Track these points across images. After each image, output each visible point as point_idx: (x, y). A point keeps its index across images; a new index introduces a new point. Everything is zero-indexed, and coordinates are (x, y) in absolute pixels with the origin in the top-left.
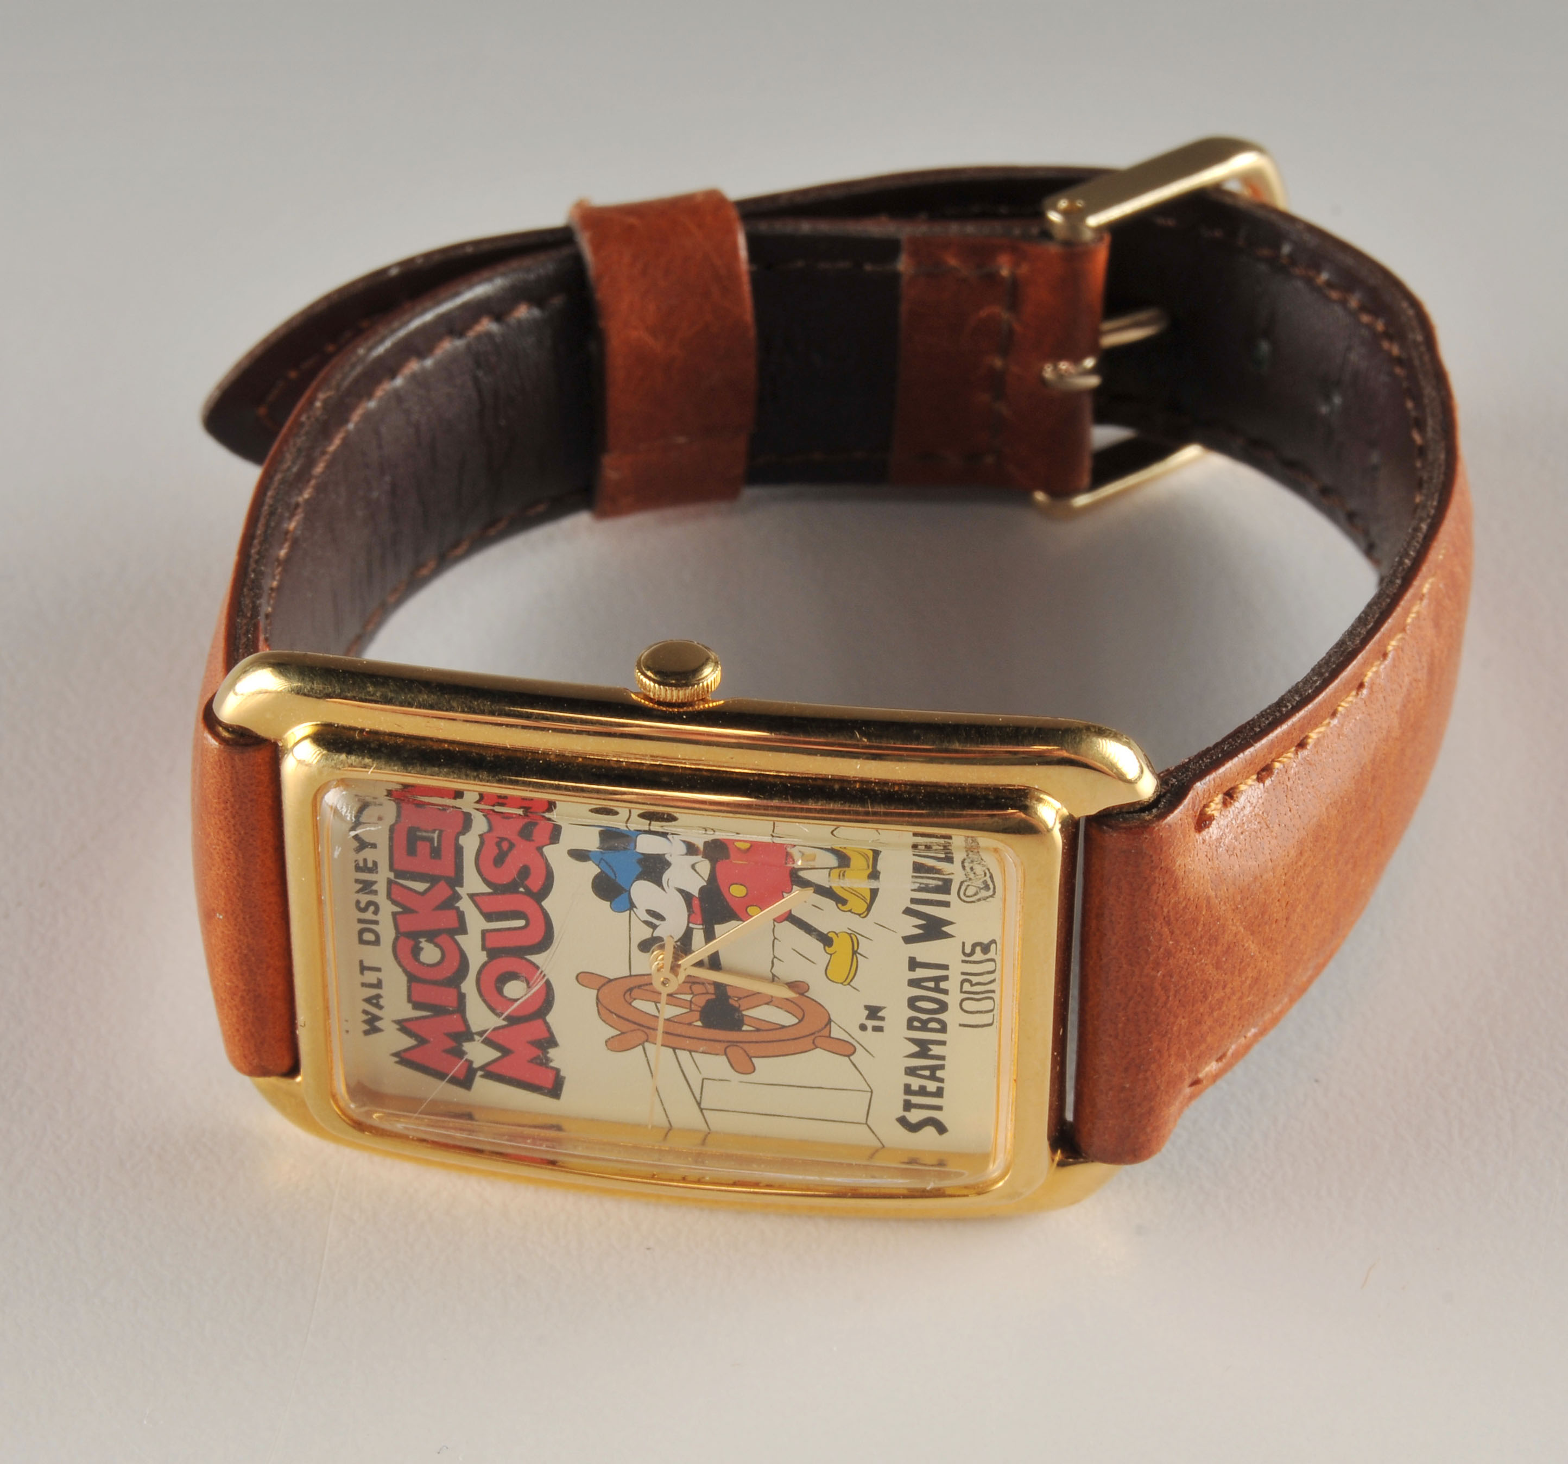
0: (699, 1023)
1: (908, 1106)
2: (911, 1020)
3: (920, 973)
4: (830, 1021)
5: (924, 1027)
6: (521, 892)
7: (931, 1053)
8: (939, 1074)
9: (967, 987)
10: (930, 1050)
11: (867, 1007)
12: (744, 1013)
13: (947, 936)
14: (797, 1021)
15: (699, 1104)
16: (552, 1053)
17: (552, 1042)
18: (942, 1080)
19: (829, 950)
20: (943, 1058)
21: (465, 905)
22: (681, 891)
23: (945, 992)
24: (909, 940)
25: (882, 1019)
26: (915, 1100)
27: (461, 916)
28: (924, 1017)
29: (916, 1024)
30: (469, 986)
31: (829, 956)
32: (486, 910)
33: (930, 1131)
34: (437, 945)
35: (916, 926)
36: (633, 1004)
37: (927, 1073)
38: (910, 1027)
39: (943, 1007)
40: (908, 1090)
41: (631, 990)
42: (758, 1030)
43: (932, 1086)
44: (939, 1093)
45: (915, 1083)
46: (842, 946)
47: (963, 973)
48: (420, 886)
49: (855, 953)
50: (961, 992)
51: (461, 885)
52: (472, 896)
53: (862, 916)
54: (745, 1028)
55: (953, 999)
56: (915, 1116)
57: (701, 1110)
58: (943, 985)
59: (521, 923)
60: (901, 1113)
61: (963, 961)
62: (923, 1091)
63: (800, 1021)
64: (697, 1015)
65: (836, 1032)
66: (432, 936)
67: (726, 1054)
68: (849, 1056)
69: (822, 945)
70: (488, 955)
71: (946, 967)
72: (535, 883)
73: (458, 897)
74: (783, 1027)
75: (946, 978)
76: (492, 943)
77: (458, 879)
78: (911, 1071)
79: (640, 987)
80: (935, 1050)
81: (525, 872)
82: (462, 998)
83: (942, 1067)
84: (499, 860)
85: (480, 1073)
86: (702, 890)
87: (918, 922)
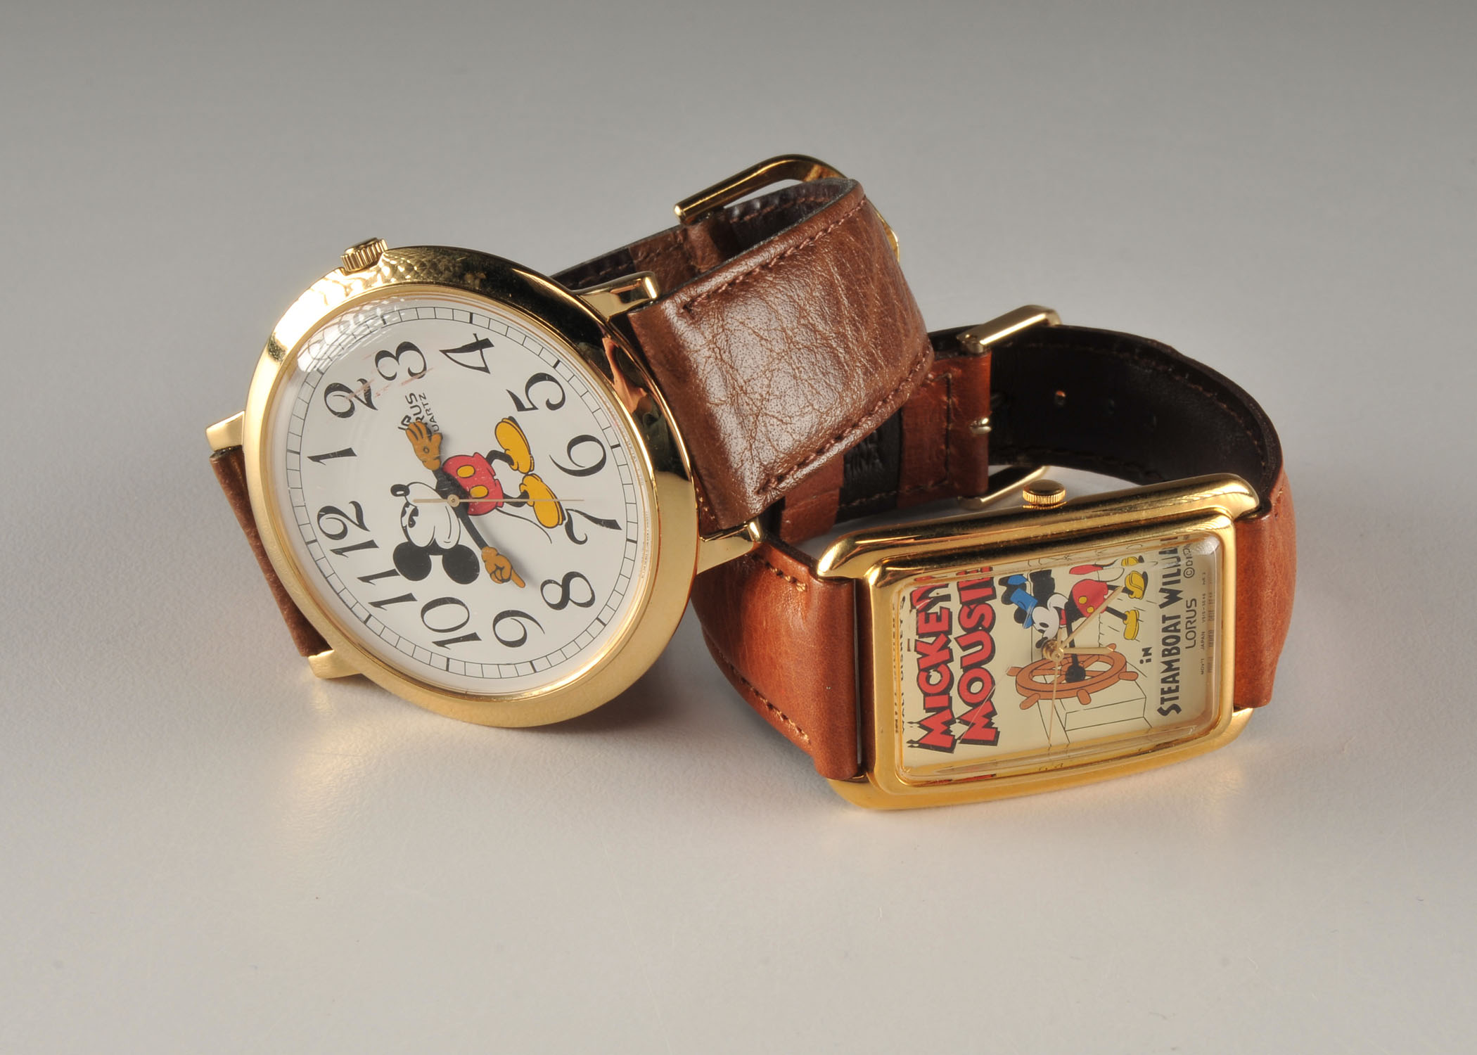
0: (1065, 682)
1: (1163, 701)
2: (1164, 651)
3: (1168, 623)
4: (1126, 662)
5: (1170, 654)
6: (980, 629)
7: (1173, 667)
8: (1177, 678)
9: (1189, 625)
10: (1172, 665)
11: (1143, 650)
12: (1086, 669)
13: (1180, 599)
14: (1110, 667)
15: (1064, 729)
16: (994, 719)
17: (994, 713)
18: (1178, 682)
19: (1125, 622)
20: (1178, 669)
21: (954, 645)
22: (1056, 608)
23: (1179, 631)
24: (1162, 606)
25: (1150, 654)
26: (1166, 696)
27: (951, 651)
28: (1169, 647)
29: (1166, 653)
30: (954, 692)
31: (1126, 625)
32: (963, 645)
33: (1173, 712)
34: (938, 672)
35: (1165, 598)
36: (1034, 679)
37: (1171, 679)
38: (1164, 655)
39: (1178, 639)
40: (1163, 692)
41: (1032, 672)
42: (1093, 677)
43: (1173, 686)
44: (1177, 690)
45: (1166, 686)
46: (1131, 618)
47: (1187, 618)
48: (931, 640)
49: (1137, 620)
50: (1187, 628)
51: (951, 634)
52: (956, 639)
53: (1140, 598)
54: (1086, 678)
55: (1182, 635)
56: (1166, 706)
57: (1065, 731)
58: (1178, 627)
59: (980, 647)
60: (1160, 706)
61: (1187, 611)
62: (1170, 691)
63: (1112, 666)
64: (1064, 677)
65: (1129, 668)
66: (936, 667)
67: (1077, 696)
68: (1134, 680)
69: (1121, 620)
70: (964, 671)
71: (1178, 617)
72: (986, 624)
73: (949, 641)
74: (1105, 672)
75: (1179, 623)
76: (967, 662)
77: (949, 632)
78: (1164, 681)
79: (1035, 669)
80: (1175, 665)
81: (982, 617)
82: (950, 699)
83: (1178, 674)
84: (969, 615)
85: (958, 741)
86: (1067, 605)
87: (1166, 595)
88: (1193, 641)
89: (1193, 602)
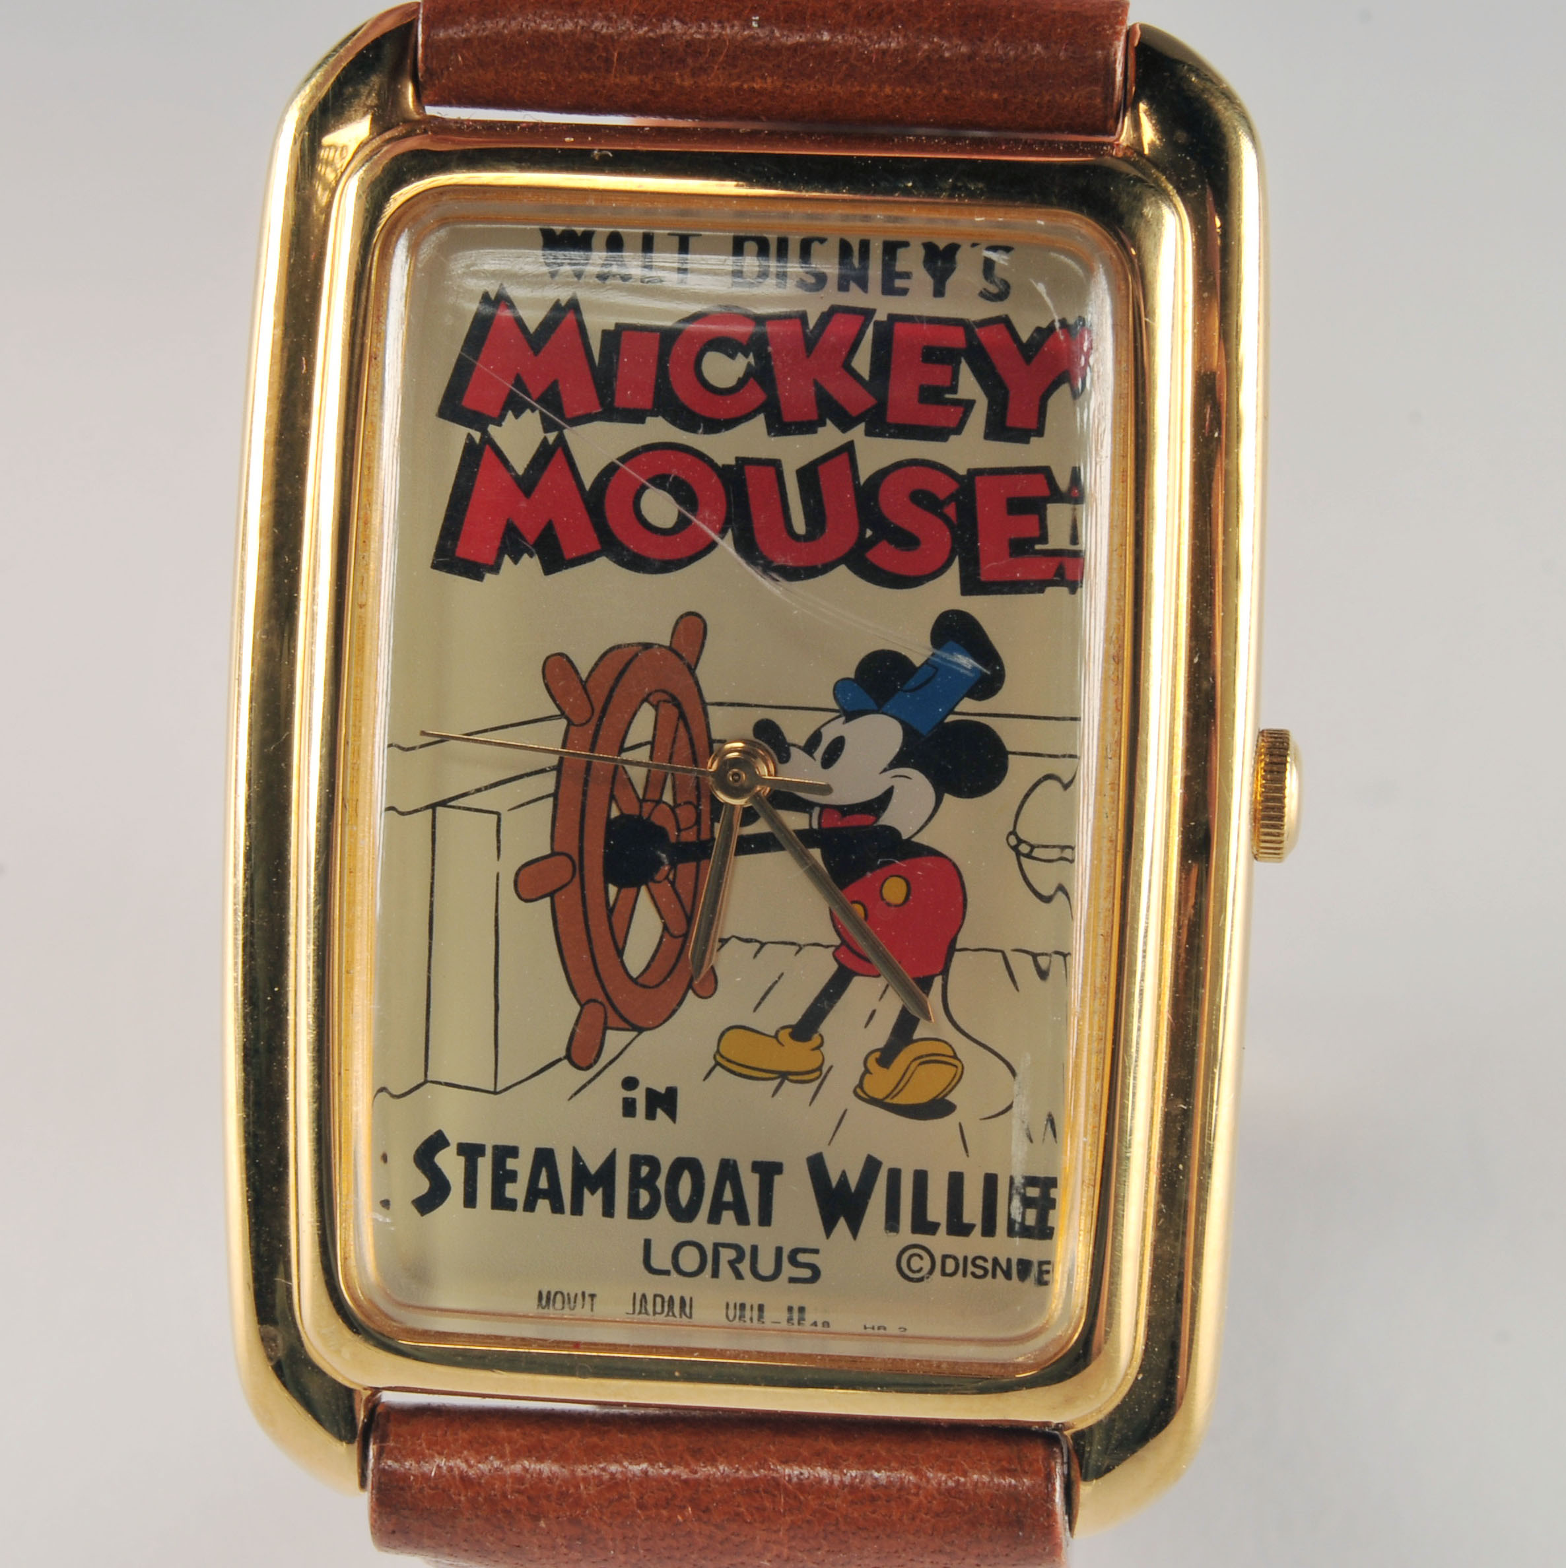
0: (615, 813)
1: (471, 1152)
2: (653, 1162)
3: (751, 1184)
4: (640, 1030)
5: (636, 1183)
6: (862, 533)
7: (586, 1192)
8: (543, 1205)
9: (727, 1255)
10: (593, 1192)
11: (672, 1092)
12: (643, 889)
13: (829, 1227)
14: (635, 973)
15: (443, 803)
16: (531, 564)
17: (554, 561)
18: (530, 1206)
19: (784, 1036)
20: (577, 1209)
21: (829, 437)
22: (889, 793)
23: (714, 1218)
24: (817, 1165)
25: (651, 1115)
26: (485, 1166)
27: (808, 427)
28: (661, 1183)
29: (645, 1170)
30: (658, 430)
31: (773, 1034)
32: (822, 469)
33: (422, 1185)
34: (742, 382)
35: (844, 1174)
36: (646, 706)
37: (543, 1184)
38: (636, 1161)
39: (684, 1214)
40: (505, 1153)
41: (678, 705)
42: (610, 911)
43: (516, 1191)
44: (501, 1202)
45: (522, 1166)
46: (797, 1055)
47: (754, 1249)
48: (862, 362)
49: (784, 1076)
50: (716, 1246)
51: (868, 433)
52: (849, 448)
53: (859, 1091)
54: (613, 890)
55: (700, 1229)
56: (450, 1163)
57: (433, 807)
58: (728, 1216)
59: (800, 526)
60: (454, 1138)
61: (779, 1251)
62: (502, 1177)
63: (634, 981)
64: (633, 810)
65: (615, 1040)
66: (761, 374)
67: (553, 854)
68: (568, 1057)
69: (794, 1021)
70: (727, 468)
71: (765, 1219)
72: (884, 555)
73: (845, 424)
74: (620, 952)
75: (743, 1219)
76: (754, 480)
77: (879, 425)
78: (544, 1158)
79: (682, 716)
80: (593, 1201)
81: (906, 540)
82: (636, 416)
83: (557, 1208)
84: (924, 500)
85: (477, 436)
86: (893, 832)
87: (853, 1181)
88: (668, 1266)
89: (807, 1273)
